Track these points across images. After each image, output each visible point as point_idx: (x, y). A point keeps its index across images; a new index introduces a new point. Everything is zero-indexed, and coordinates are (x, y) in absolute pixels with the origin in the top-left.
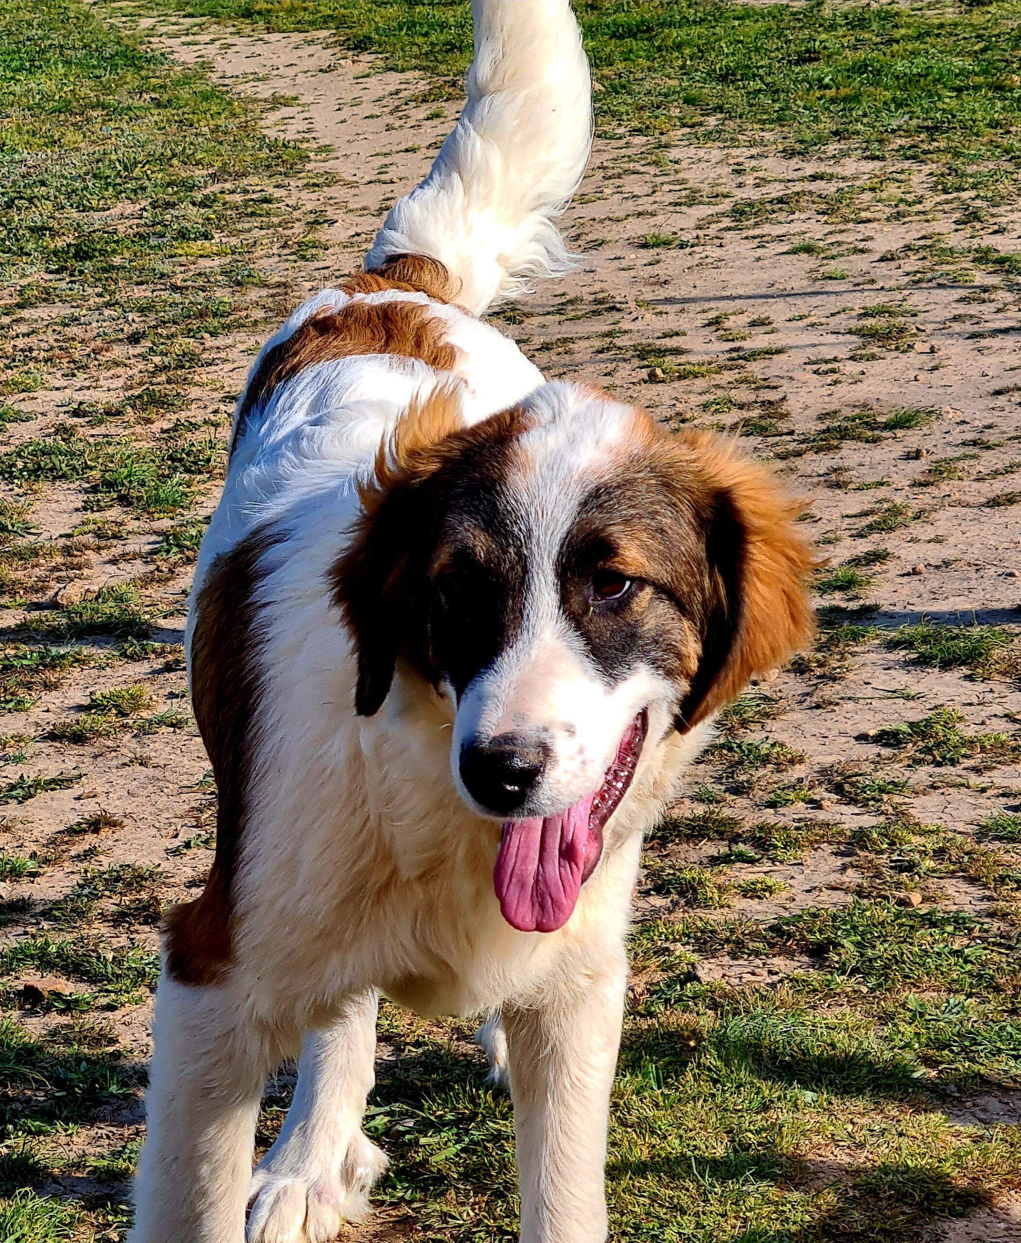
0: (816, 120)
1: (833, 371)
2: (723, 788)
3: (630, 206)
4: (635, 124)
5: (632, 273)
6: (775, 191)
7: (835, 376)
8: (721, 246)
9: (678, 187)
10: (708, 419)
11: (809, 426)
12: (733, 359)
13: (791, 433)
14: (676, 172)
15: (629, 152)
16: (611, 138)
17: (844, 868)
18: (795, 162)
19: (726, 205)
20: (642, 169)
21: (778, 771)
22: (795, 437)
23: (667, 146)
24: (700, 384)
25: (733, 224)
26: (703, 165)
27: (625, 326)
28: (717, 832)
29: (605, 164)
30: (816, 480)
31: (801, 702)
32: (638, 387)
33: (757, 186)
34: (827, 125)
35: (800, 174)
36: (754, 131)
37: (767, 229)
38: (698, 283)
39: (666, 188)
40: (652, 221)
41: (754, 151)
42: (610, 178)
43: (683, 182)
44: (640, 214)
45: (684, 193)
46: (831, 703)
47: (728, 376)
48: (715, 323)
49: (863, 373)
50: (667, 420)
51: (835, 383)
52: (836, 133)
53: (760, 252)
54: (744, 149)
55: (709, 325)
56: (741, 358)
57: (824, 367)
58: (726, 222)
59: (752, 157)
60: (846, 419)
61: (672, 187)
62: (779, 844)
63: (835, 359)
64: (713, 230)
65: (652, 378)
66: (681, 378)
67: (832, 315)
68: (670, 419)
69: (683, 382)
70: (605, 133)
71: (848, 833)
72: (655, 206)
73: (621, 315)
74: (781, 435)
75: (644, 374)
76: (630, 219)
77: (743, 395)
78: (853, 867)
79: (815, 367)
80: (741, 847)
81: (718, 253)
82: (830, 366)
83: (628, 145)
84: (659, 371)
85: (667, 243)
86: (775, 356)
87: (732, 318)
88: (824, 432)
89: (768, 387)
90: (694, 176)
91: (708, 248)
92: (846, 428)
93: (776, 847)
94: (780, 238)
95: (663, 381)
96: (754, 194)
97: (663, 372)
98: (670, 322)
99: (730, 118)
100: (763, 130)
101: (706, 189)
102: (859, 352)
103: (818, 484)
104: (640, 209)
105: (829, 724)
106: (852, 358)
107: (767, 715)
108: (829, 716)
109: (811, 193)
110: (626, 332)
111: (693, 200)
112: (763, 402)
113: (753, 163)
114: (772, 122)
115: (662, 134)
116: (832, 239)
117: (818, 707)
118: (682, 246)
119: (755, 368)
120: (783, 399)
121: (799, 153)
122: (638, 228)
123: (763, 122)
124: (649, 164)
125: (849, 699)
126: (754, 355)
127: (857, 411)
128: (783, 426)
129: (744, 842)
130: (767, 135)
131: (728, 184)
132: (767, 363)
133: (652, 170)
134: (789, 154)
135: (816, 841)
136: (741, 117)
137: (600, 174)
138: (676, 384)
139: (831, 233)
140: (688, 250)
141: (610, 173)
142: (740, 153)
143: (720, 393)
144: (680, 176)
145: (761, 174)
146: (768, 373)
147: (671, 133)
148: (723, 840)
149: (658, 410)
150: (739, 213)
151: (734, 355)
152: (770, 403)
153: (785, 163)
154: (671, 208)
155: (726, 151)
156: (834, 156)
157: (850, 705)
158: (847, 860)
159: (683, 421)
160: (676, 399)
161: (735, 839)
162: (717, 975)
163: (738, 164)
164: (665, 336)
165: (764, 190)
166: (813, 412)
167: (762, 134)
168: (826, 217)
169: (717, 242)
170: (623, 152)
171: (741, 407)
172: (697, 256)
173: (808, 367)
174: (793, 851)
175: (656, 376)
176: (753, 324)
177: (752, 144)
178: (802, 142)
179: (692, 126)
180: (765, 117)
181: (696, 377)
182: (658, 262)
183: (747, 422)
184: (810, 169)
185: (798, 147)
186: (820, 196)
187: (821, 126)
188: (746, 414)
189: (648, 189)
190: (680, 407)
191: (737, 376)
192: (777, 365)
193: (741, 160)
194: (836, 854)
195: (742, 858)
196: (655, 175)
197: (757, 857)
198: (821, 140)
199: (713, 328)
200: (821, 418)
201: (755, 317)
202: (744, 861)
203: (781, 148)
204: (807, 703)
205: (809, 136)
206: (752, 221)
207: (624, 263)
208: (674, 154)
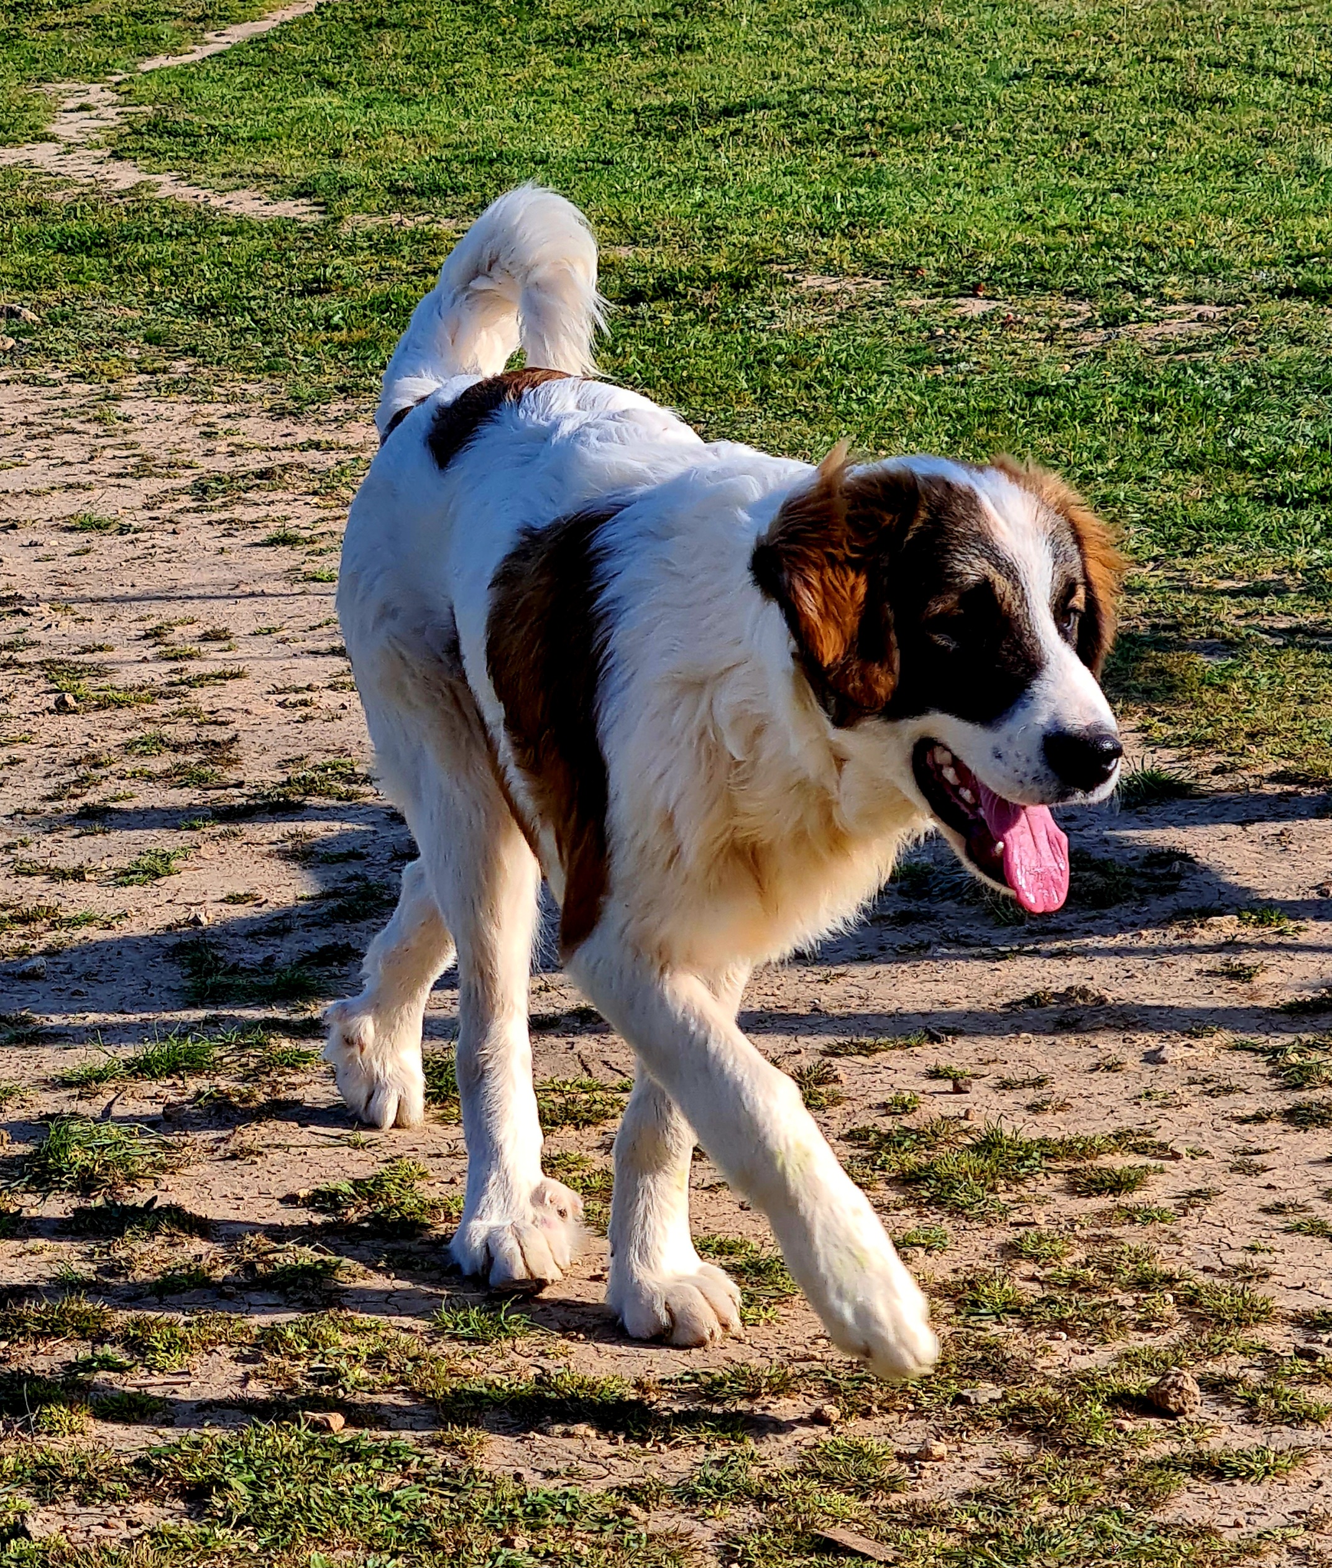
0: (319, 370)
1: (304, 703)
2: (94, 1267)
3: (58, 475)
4: (76, 367)
5: (51, 565)
6: (255, 461)
7: (306, 710)
8: (174, 532)
9: (125, 453)
10: (130, 765)
11: (265, 776)
12: (172, 684)
13: (240, 785)
14: (125, 432)
15: (64, 403)
16: (42, 385)
17: (245, 1379)
18: (286, 423)
19: (186, 479)
20: (80, 427)
21: (172, 1245)
22: (244, 791)
23: (116, 398)
24: (125, 715)
25: (195, 504)
26: (162, 425)
27: (34, 635)
28: (76, 1328)
29: (31, 419)
30: (265, 849)
31: (213, 1151)
32: (41, 719)
33: (232, 454)
34: (332, 377)
35: (289, 440)
36: (235, 382)
37: (238, 511)
38: (137, 582)
39: (109, 453)
40: (84, 496)
41: (231, 409)
42: (34, 437)
43: (133, 445)
44: (70, 486)
45: (132, 461)
46: (252, 1152)
47: (163, 707)
48: (155, 634)
49: (344, 707)
50: (75, 763)
51: (306, 719)
52: (342, 389)
53: (226, 541)
54: (219, 406)
55: (146, 637)
56: (183, 683)
57: (293, 698)
58: (186, 501)
59: (229, 416)
60: (316, 768)
61: (117, 453)
62: (160, 1346)
63: (309, 688)
64: (166, 510)
65: (62, 707)
66: (99, 707)
67: (312, 628)
68: (79, 762)
69: (102, 714)
70: (35, 377)
71: (256, 1331)
72: (92, 478)
73: (29, 620)
74: (225, 788)
75: (50, 701)
76: (55, 493)
77: (182, 732)
78: (257, 1377)
79: (281, 698)
80: (108, 1349)
81: (170, 541)
82: (300, 697)
83: (65, 395)
84: (69, 698)
85: (100, 526)
86: (228, 682)
87: (179, 629)
88: (282, 785)
89: (215, 723)
90: (148, 439)
91: (157, 535)
92: (313, 781)
93: (155, 1349)
94: (254, 524)
95: (75, 712)
96: (223, 465)
97: (76, 698)
98: (94, 632)
99: (205, 364)
100: (246, 381)
101: (164, 457)
102: (341, 679)
103: (269, 855)
104: (71, 480)
105: (246, 1180)
106: (330, 687)
107: (163, 1168)
108: (247, 1169)
109: (300, 466)
110: (33, 644)
111: (144, 469)
112: (205, 743)
113: (229, 423)
114: (261, 370)
115: (111, 381)
116: (323, 528)
117: (234, 1157)
118: (123, 530)
119: (202, 697)
120: (235, 739)
121: (291, 413)
122: (63, 505)
123: (249, 371)
124: (89, 421)
125: (277, 1146)
126: (201, 680)
127: (331, 758)
128: (231, 776)
129: (113, 1343)
130: (253, 389)
131: (194, 451)
132: (217, 690)
133: (94, 428)
134: (278, 413)
135: (210, 1341)
136: (219, 364)
137: (22, 431)
138: (93, 716)
139: (323, 520)
140: (130, 536)
141: (36, 430)
142: (214, 411)
143: (150, 729)
144: (130, 438)
145: (236, 440)
146: (218, 704)
147: (125, 381)
148: (84, 1339)
149: (64, 751)
150: (201, 490)
151: (176, 678)
152: (216, 744)
153: (272, 426)
154: (113, 481)
155: (195, 407)
156: (336, 419)
157: (278, 1156)
158: (250, 1367)
159: (96, 766)
160: (90, 736)
161: (101, 1338)
162: (54, 1529)
163: (208, 425)
164: (86, 650)
165: (239, 460)
166: (272, 758)
167: (245, 386)
168: (316, 499)
169: (169, 527)
170: (56, 403)
171: (176, 748)
172: (141, 545)
173: (272, 697)
174: (178, 1355)
175: (65, 703)
176: (206, 638)
177: (232, 398)
178: (296, 399)
179: (154, 372)
180: (250, 364)
181: (120, 707)
182: (87, 551)
183: (180, 769)
184: (302, 435)
185: (290, 404)
186: (312, 471)
187: (324, 379)
188: (181, 758)
189: (84, 454)
190: (94, 747)
191: (176, 707)
192: (231, 695)
193: (213, 419)
194: (236, 1360)
195: (107, 1364)
196: (97, 436)
197: (128, 1363)
198: (321, 397)
199: (151, 642)
200: (282, 765)
201: (209, 628)
202: (110, 1369)
203: (268, 405)
204: (221, 1152)
205: (306, 391)
206: (218, 502)
207: (42, 552)
208: (126, 408)
